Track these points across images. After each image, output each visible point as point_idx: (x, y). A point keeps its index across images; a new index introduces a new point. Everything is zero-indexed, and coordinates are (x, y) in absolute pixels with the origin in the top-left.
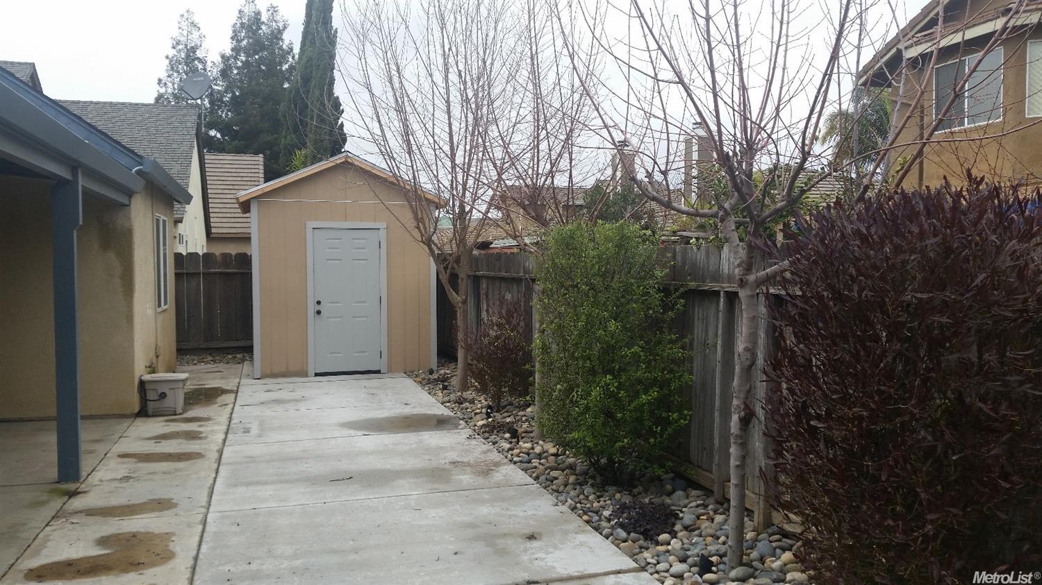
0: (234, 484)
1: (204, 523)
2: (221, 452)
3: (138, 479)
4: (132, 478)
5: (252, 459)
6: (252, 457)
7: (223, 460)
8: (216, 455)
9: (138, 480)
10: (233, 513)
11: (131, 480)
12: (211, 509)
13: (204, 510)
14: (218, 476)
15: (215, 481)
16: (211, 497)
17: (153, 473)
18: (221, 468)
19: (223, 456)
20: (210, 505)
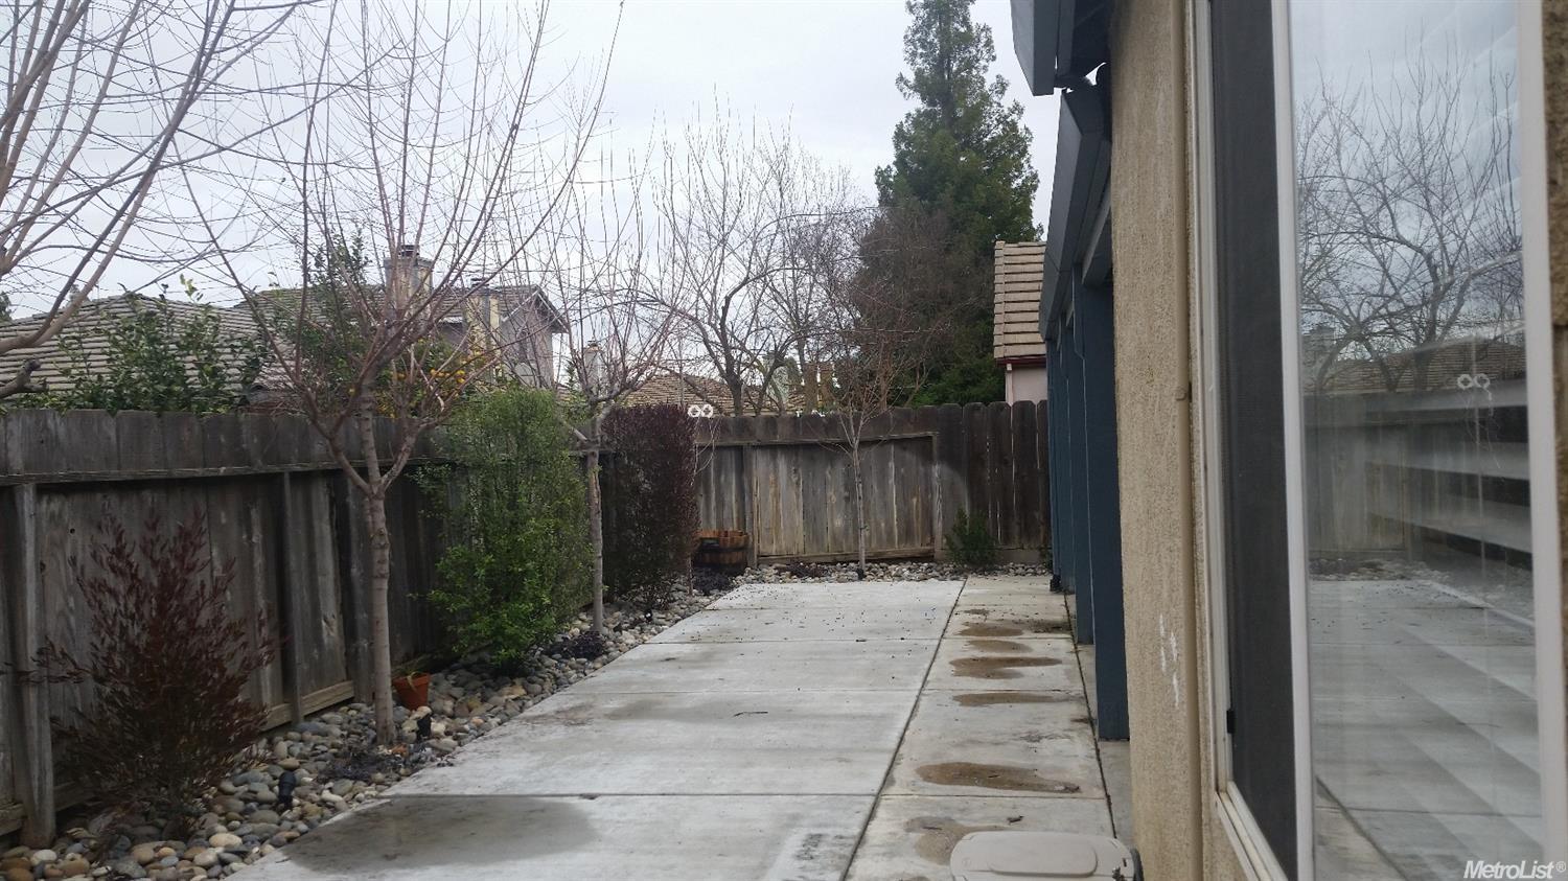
0: (884, 719)
1: (925, 681)
2: (888, 780)
3: (1016, 737)
4: (1025, 738)
5: (842, 757)
6: (841, 760)
7: (888, 758)
8: (897, 773)
9: (1015, 735)
10: (895, 688)
11: (1024, 735)
12: (917, 693)
13: (923, 692)
14: (902, 731)
15: (908, 724)
16: (915, 706)
17: (997, 744)
18: (893, 745)
19: (886, 767)
20: (918, 697)
